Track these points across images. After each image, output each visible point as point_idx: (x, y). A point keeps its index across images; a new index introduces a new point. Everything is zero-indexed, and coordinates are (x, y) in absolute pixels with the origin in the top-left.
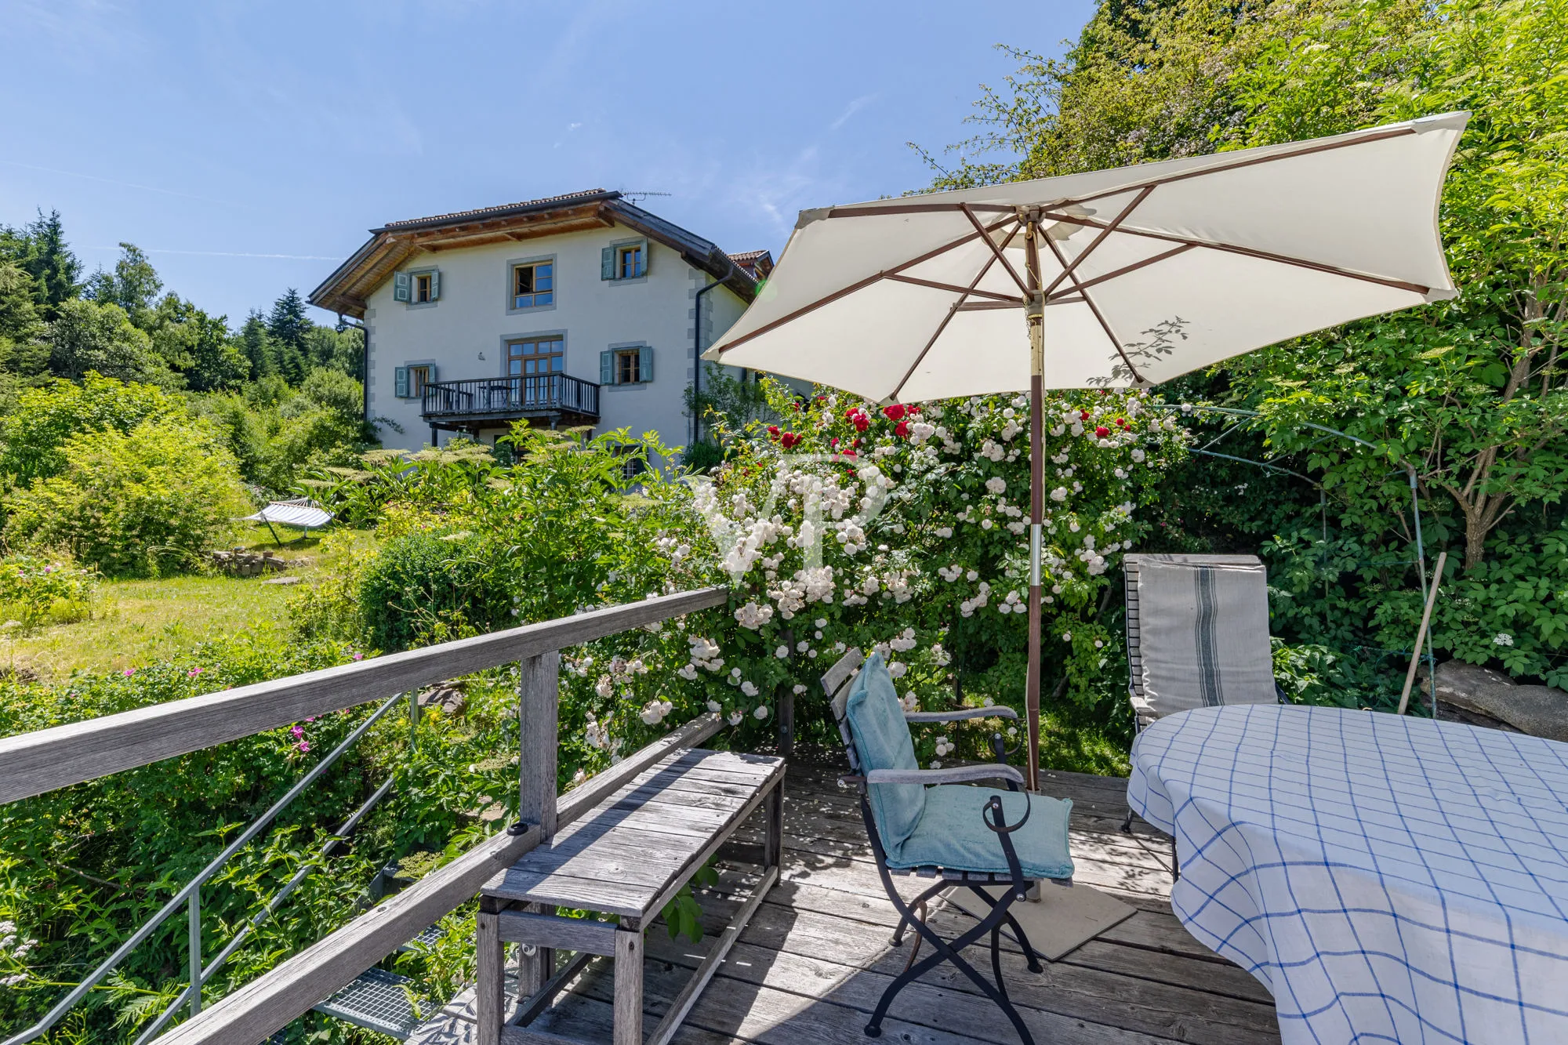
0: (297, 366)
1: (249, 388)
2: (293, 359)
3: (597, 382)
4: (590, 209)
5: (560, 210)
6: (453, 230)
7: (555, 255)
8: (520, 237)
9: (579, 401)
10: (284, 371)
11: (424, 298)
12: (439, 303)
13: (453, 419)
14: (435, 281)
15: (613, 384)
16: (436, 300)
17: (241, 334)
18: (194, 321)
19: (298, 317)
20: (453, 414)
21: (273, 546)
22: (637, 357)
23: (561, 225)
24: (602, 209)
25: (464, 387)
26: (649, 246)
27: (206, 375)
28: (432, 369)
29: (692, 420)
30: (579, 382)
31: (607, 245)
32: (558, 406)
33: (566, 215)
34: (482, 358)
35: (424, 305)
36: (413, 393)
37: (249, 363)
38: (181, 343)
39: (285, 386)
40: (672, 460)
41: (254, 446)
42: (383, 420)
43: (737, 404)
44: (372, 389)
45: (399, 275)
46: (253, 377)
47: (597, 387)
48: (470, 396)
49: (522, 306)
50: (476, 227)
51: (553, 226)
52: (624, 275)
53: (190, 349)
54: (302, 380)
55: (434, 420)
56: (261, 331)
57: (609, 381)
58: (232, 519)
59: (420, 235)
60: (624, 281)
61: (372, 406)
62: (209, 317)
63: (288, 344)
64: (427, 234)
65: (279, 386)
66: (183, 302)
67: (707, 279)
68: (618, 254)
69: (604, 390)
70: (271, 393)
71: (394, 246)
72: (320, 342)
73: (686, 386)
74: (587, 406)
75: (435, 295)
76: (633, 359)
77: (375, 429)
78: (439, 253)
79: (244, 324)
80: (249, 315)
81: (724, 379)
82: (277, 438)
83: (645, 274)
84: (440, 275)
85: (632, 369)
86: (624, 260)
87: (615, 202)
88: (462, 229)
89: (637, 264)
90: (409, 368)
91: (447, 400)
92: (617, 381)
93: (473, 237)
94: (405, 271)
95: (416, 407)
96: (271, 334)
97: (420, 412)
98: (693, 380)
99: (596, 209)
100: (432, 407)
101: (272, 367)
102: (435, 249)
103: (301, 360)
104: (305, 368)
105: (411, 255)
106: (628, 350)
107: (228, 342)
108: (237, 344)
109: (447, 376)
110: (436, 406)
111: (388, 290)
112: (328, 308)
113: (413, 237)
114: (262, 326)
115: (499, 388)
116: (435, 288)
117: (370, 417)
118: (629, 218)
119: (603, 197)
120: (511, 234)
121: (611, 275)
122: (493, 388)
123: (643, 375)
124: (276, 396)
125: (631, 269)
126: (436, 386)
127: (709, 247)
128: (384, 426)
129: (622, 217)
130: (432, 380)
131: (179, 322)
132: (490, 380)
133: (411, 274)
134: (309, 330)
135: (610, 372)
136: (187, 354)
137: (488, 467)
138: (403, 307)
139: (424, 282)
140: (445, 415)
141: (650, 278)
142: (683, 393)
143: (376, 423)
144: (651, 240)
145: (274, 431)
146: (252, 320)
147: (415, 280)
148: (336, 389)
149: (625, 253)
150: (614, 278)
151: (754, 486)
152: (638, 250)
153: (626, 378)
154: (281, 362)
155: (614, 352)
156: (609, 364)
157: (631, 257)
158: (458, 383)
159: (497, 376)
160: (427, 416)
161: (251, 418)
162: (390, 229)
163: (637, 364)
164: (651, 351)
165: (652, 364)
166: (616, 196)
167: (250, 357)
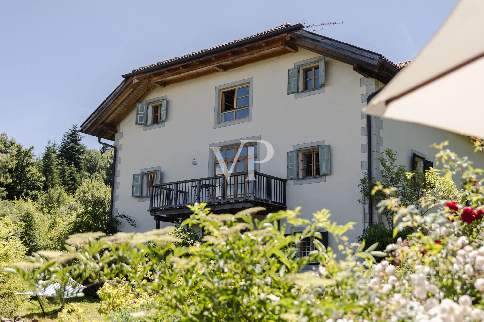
0: (73, 179)
1: (42, 196)
2: (71, 174)
3: (284, 177)
4: (279, 40)
5: (256, 44)
6: (178, 68)
7: (251, 79)
8: (225, 68)
9: (269, 193)
10: (64, 183)
11: (156, 121)
12: (166, 123)
13: (172, 213)
14: (164, 108)
15: (297, 178)
16: (164, 121)
17: (41, 158)
18: (14, 152)
19: (77, 144)
20: (172, 208)
21: (39, 315)
22: (317, 155)
23: (256, 55)
24: (288, 39)
25: (181, 187)
26: (327, 64)
27: (18, 188)
28: (159, 174)
29: (367, 206)
30: (269, 178)
31: (292, 66)
32: (252, 199)
33: (260, 47)
34: (195, 163)
35: (156, 126)
36: (144, 194)
37: (44, 178)
38: (5, 167)
39: (64, 194)
40: (345, 238)
41: (38, 237)
42: (124, 216)
43: (409, 191)
44: (117, 192)
45: (140, 106)
46: (46, 189)
47: (284, 182)
48: (185, 193)
49: (226, 120)
50: (195, 64)
51: (250, 56)
52: (306, 88)
53: (10, 171)
54: (76, 188)
55: (158, 213)
56: (54, 155)
57: (294, 176)
58: (16, 293)
59: (155, 75)
60: (306, 93)
61: (117, 204)
62: (23, 149)
63: (69, 164)
64: (160, 74)
65: (60, 194)
66: (9, 139)
67: (376, 84)
68: (301, 72)
69: (290, 184)
70: (55, 199)
71: (137, 84)
72: (89, 161)
73: (362, 176)
74: (276, 198)
75: (163, 118)
76: (314, 157)
77: (117, 222)
78: (168, 86)
79: (44, 152)
80: (46, 145)
81: (396, 170)
82: (53, 232)
83: (323, 86)
84: (168, 103)
85: (314, 164)
86: (306, 76)
87: (299, 33)
88: (184, 67)
89: (317, 79)
90: (143, 174)
91: (169, 198)
92: (300, 176)
93: (192, 72)
94: (144, 102)
95: (146, 204)
96: (59, 157)
97: (148, 208)
98: (366, 171)
99: (283, 39)
100: (157, 204)
101: (58, 180)
102: (164, 84)
103: (77, 175)
104: (78, 180)
105: (148, 90)
106: (309, 149)
107: (32, 164)
108: (38, 166)
109: (169, 179)
110: (160, 203)
111: (132, 117)
112: (92, 134)
113: (150, 77)
114: (54, 152)
115: (207, 186)
116: (164, 112)
117: (115, 214)
118: (310, 44)
119: (289, 29)
120: (219, 67)
121: (295, 90)
122: (202, 187)
123: (323, 169)
124: (58, 201)
125: (312, 83)
126: (160, 187)
127: (377, 58)
128: (124, 220)
129: (303, 44)
130: (158, 182)
131: (6, 153)
132: (200, 180)
133: (148, 104)
134: (83, 153)
135: (294, 169)
136: (8, 175)
137: (173, 247)
138: (141, 128)
139: (156, 109)
140: (166, 209)
141: (327, 89)
142: (359, 182)
143: (119, 218)
144: (327, 59)
145: (52, 226)
146: (49, 148)
147: (150, 108)
148: (96, 194)
149: (306, 71)
150: (298, 92)
151: (434, 264)
152: (317, 68)
153: (308, 173)
154: (64, 176)
155: (298, 151)
156: (294, 162)
157: (311, 75)
158: (177, 183)
159: (206, 176)
160: (153, 211)
161: (38, 217)
162: (135, 73)
163: (318, 161)
164: (329, 148)
165: (330, 160)
166: (299, 27)
167: (45, 174)
